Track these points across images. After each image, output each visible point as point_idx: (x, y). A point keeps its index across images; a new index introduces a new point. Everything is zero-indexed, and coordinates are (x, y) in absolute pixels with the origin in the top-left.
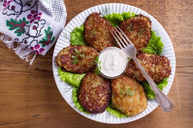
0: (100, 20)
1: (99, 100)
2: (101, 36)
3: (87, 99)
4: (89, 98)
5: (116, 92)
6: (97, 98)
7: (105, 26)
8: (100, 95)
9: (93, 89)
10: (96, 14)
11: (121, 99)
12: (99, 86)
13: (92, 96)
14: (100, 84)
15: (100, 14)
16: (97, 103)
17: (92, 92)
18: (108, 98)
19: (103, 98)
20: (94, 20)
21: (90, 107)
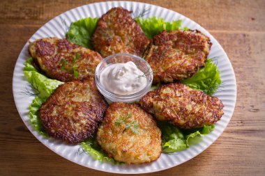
0: (127, 20)
1: (75, 121)
2: (120, 42)
3: (55, 113)
4: (59, 113)
5: (110, 121)
6: (72, 117)
7: (132, 30)
8: (81, 114)
9: (73, 103)
10: (126, 11)
11: (115, 133)
12: (84, 103)
13: (65, 111)
14: (88, 101)
15: (131, 12)
16: (69, 124)
17: (67, 106)
18: (91, 126)
19: (84, 122)
20: (117, 16)
21: (53, 125)
